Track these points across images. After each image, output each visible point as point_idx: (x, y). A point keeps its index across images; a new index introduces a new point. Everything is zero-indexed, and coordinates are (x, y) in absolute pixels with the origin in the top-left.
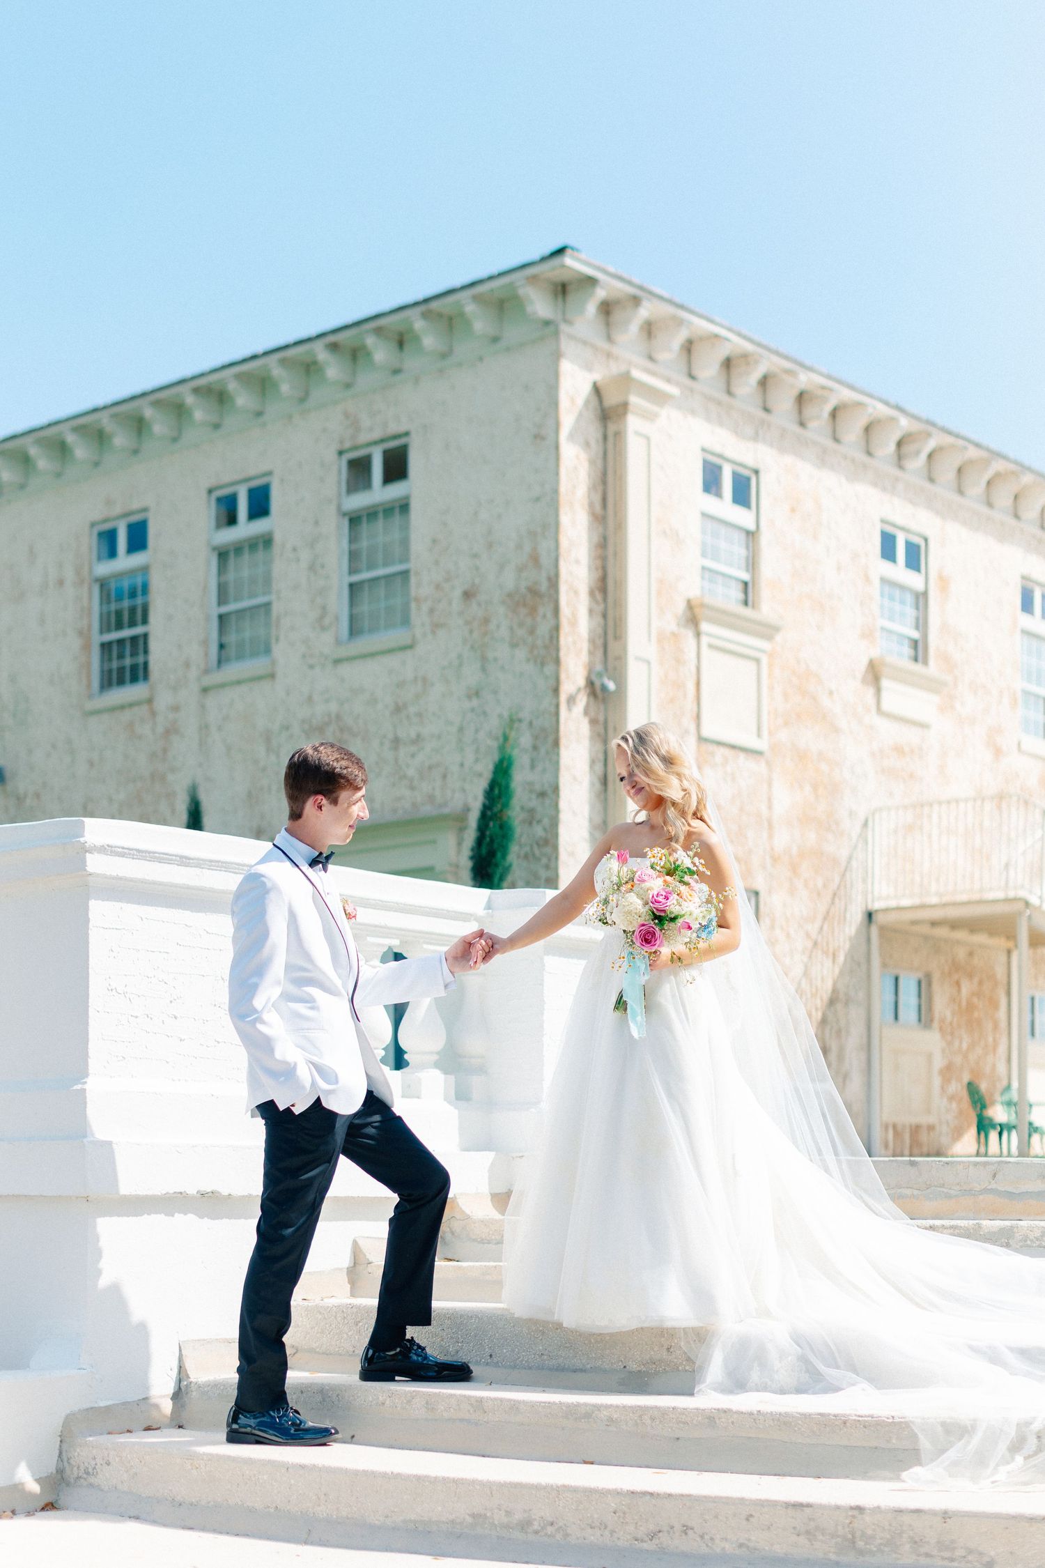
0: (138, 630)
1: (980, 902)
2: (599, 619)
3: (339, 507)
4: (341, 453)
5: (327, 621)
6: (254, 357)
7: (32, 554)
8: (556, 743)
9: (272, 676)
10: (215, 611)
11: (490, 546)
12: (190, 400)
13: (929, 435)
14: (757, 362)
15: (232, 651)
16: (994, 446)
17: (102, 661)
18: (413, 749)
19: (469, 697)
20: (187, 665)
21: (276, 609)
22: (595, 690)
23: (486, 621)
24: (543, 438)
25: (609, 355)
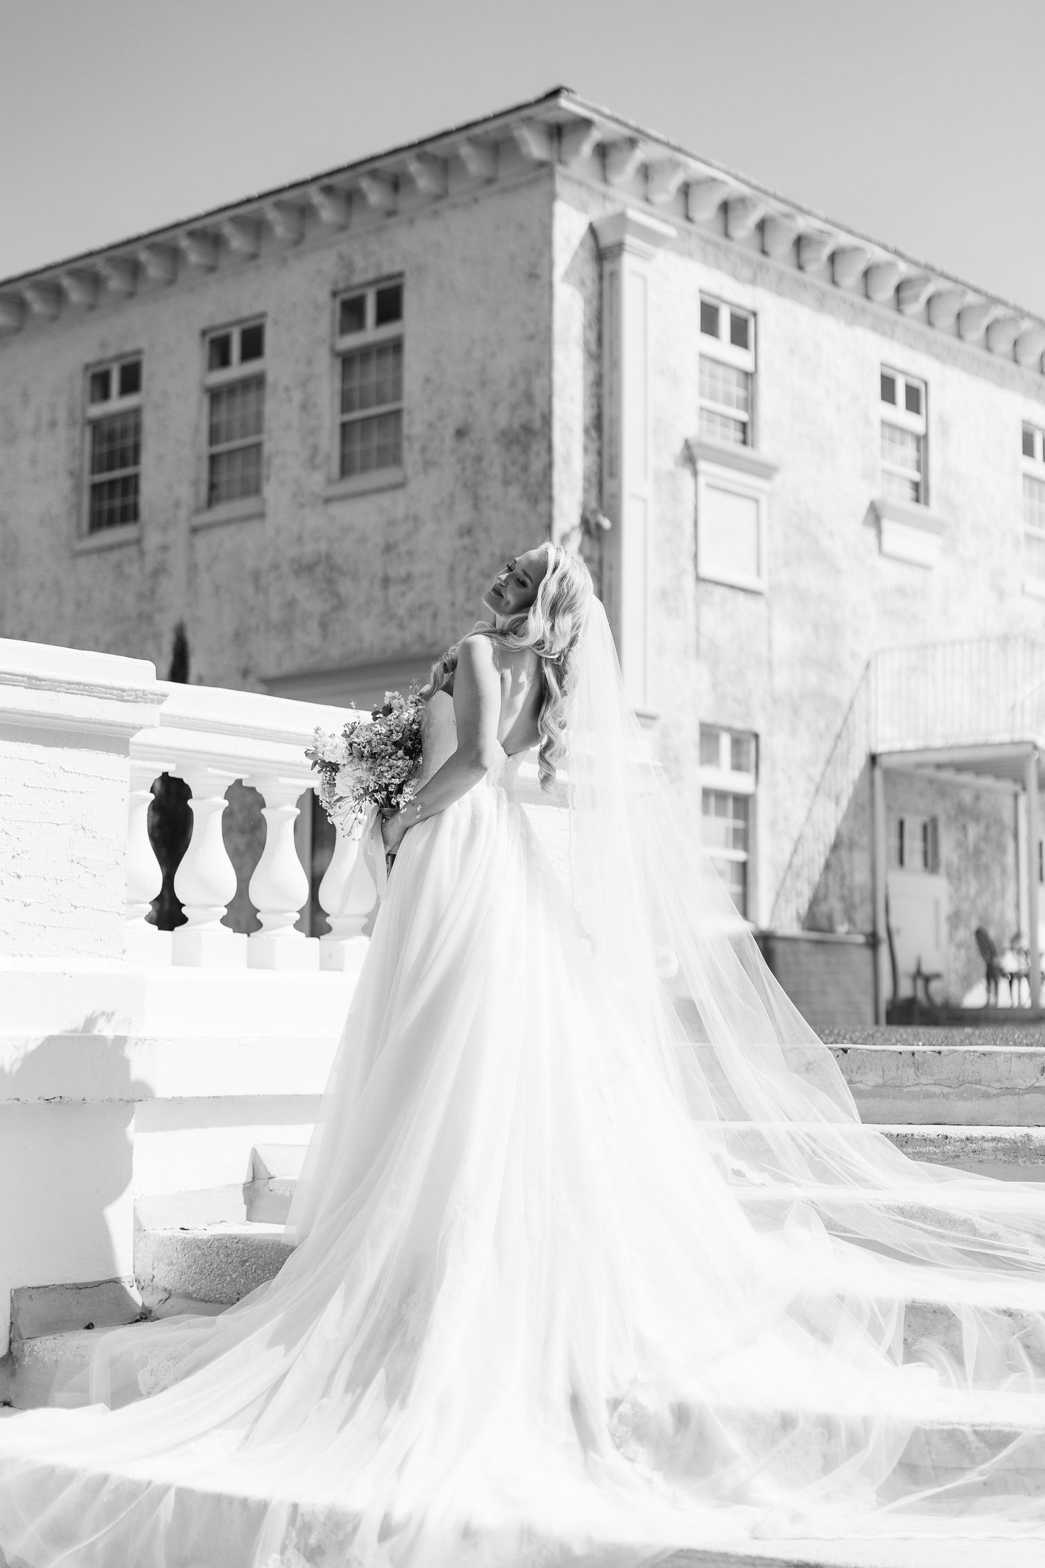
0: (129, 471)
1: (986, 745)
2: (593, 457)
3: (332, 346)
4: (334, 294)
5: (318, 460)
6: (249, 201)
7: (26, 397)
9: (261, 516)
10: (205, 450)
11: (483, 384)
12: (185, 243)
13: (927, 280)
14: (754, 206)
15: (223, 490)
16: (992, 291)
17: (92, 503)
18: (403, 588)
19: (461, 535)
20: (177, 505)
21: (268, 448)
22: (590, 529)
23: (478, 459)
24: (536, 277)
25: (604, 196)
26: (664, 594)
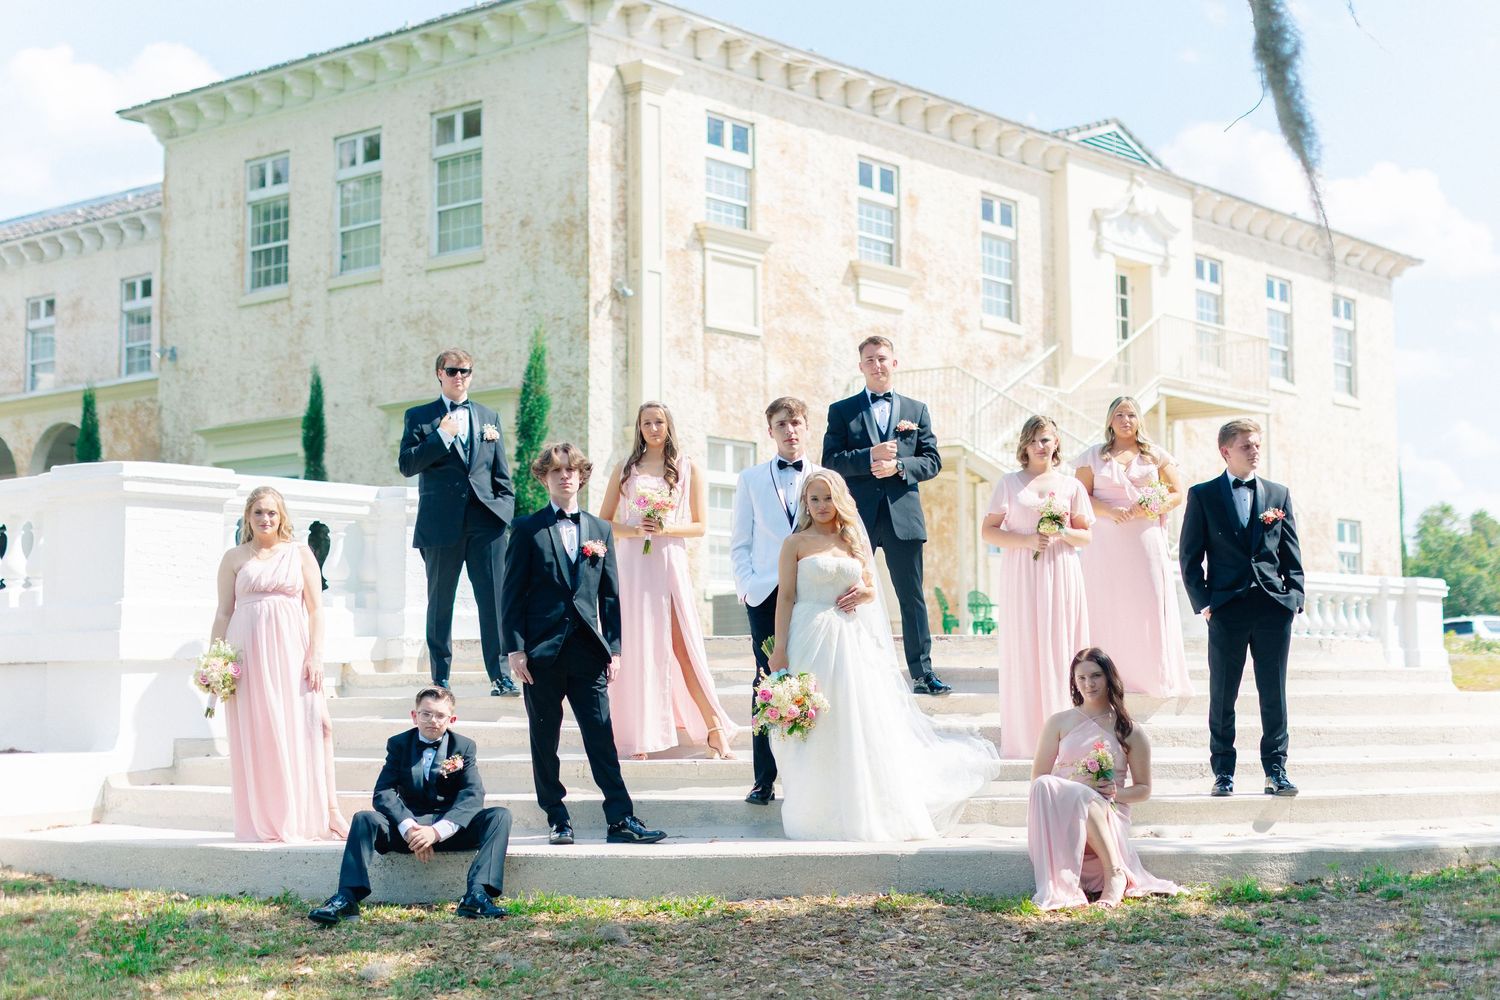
0: (281, 243)
2: (621, 242)
3: (431, 154)
4: (432, 114)
5: (421, 241)
7: (200, 183)
8: (587, 337)
9: (380, 281)
10: (339, 230)
11: (540, 187)
12: (319, 70)
13: (894, 90)
14: (747, 45)
15: (352, 260)
16: (949, 97)
17: (253, 267)
18: (484, 338)
19: (524, 300)
20: (317, 271)
21: (384, 229)
22: (617, 296)
23: (537, 244)
24: (577, 110)
25: (629, 46)
26: (678, 341)
